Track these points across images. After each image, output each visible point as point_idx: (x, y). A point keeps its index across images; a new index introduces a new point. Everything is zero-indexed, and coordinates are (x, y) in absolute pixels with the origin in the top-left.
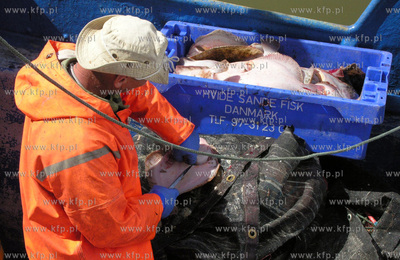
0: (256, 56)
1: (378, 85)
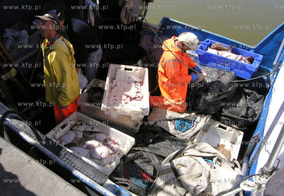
1: (257, 62)
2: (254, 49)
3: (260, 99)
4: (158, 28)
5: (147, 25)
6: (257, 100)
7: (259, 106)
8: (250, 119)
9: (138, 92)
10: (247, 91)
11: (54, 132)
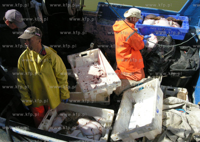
0: (159, 19)
1: (186, 24)
2: (179, 13)
3: (195, 51)
4: (97, 13)
5: (87, 12)
6: (194, 53)
7: (196, 57)
8: (194, 69)
9: (100, 71)
10: (184, 47)
11: (43, 124)
